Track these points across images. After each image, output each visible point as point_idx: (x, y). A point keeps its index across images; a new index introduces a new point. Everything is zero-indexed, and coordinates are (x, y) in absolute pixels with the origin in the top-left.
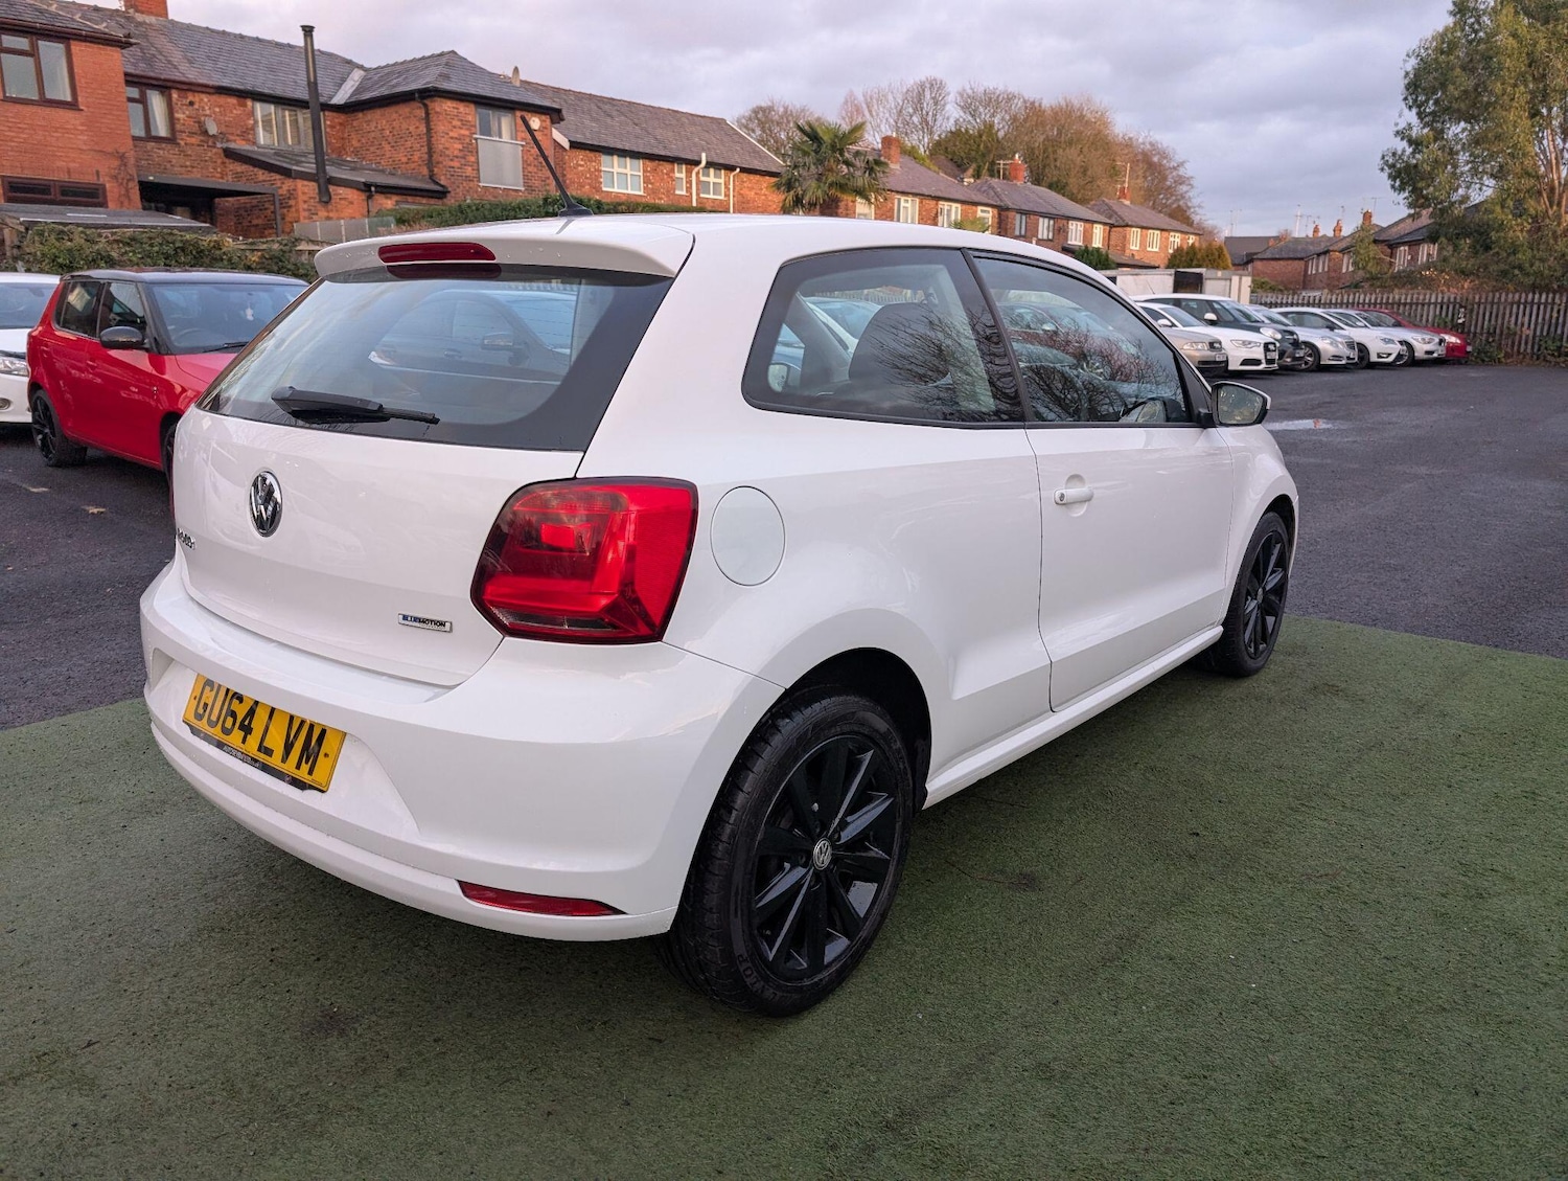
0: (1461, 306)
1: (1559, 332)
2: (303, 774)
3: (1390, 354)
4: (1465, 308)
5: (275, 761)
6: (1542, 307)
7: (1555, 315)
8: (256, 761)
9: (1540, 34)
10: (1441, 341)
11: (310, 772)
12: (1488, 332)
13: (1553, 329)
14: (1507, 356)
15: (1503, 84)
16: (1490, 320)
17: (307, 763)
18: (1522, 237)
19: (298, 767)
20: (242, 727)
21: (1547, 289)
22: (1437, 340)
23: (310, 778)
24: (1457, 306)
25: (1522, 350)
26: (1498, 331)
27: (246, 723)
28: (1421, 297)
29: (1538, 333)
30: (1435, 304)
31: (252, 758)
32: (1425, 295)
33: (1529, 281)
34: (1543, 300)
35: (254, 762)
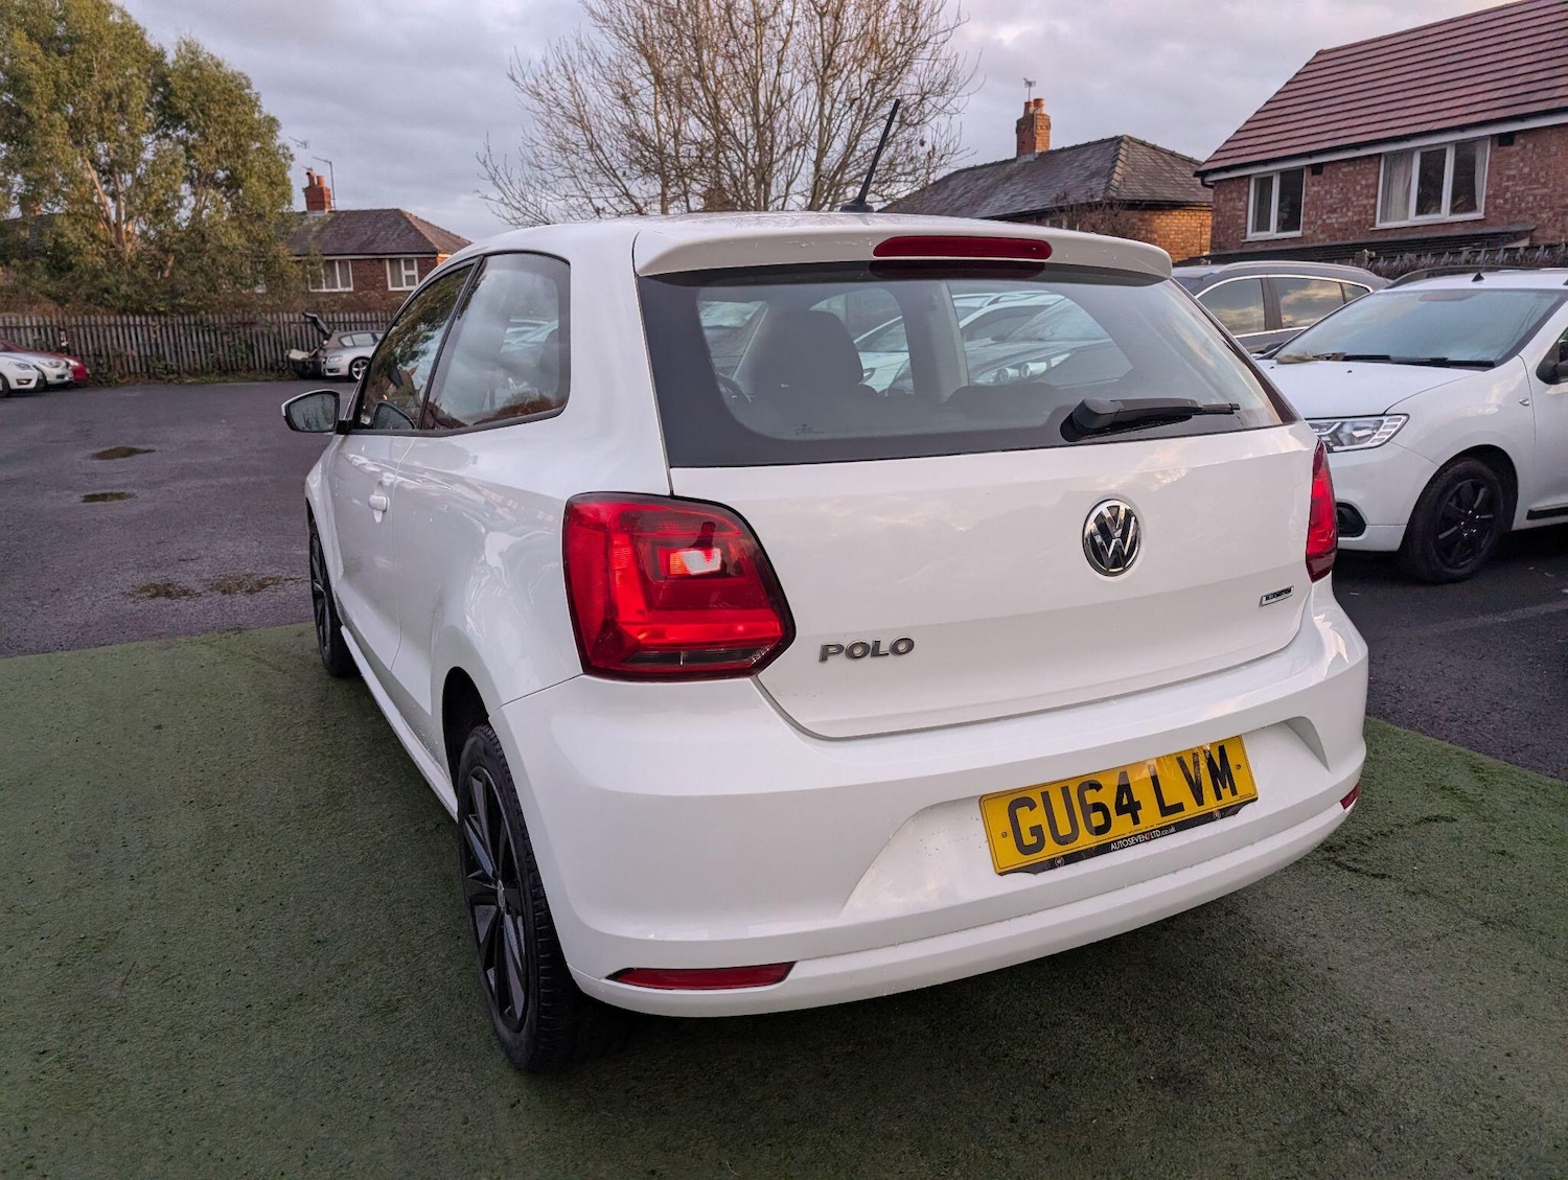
0: (60, 330)
1: (161, 351)
2: (1228, 799)
3: (29, 381)
4: (65, 330)
5: (1192, 809)
6: (139, 329)
7: (153, 336)
8: (1168, 827)
9: (58, 65)
10: (68, 365)
11: (1234, 792)
12: (95, 354)
13: (154, 349)
14: (122, 376)
15: (38, 108)
16: (93, 344)
17: (1225, 787)
18: (101, 262)
19: (1219, 797)
20: (1121, 810)
21: (139, 312)
22: (64, 364)
23: (1236, 797)
24: (56, 329)
25: (132, 370)
26: (104, 353)
27: (1125, 802)
28: (14, 320)
29: (142, 353)
30: (32, 327)
31: (1161, 829)
32: (17, 318)
33: (121, 304)
34: (138, 322)
35: (1164, 831)
